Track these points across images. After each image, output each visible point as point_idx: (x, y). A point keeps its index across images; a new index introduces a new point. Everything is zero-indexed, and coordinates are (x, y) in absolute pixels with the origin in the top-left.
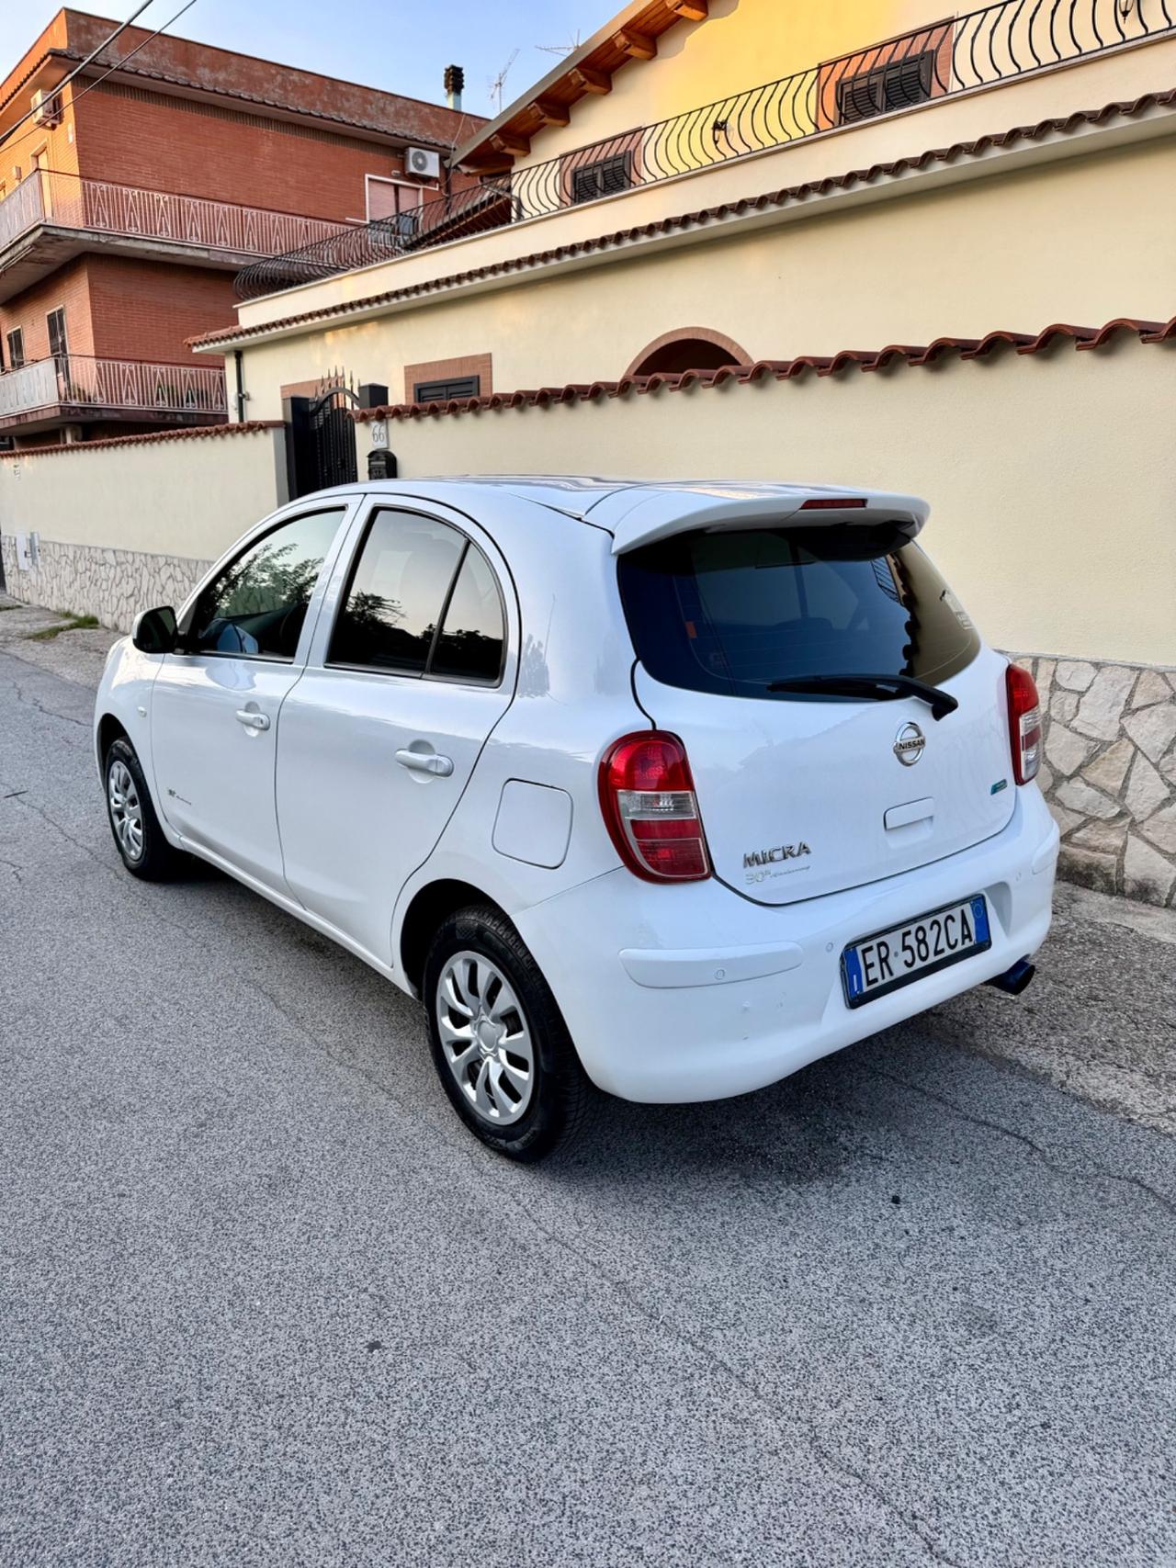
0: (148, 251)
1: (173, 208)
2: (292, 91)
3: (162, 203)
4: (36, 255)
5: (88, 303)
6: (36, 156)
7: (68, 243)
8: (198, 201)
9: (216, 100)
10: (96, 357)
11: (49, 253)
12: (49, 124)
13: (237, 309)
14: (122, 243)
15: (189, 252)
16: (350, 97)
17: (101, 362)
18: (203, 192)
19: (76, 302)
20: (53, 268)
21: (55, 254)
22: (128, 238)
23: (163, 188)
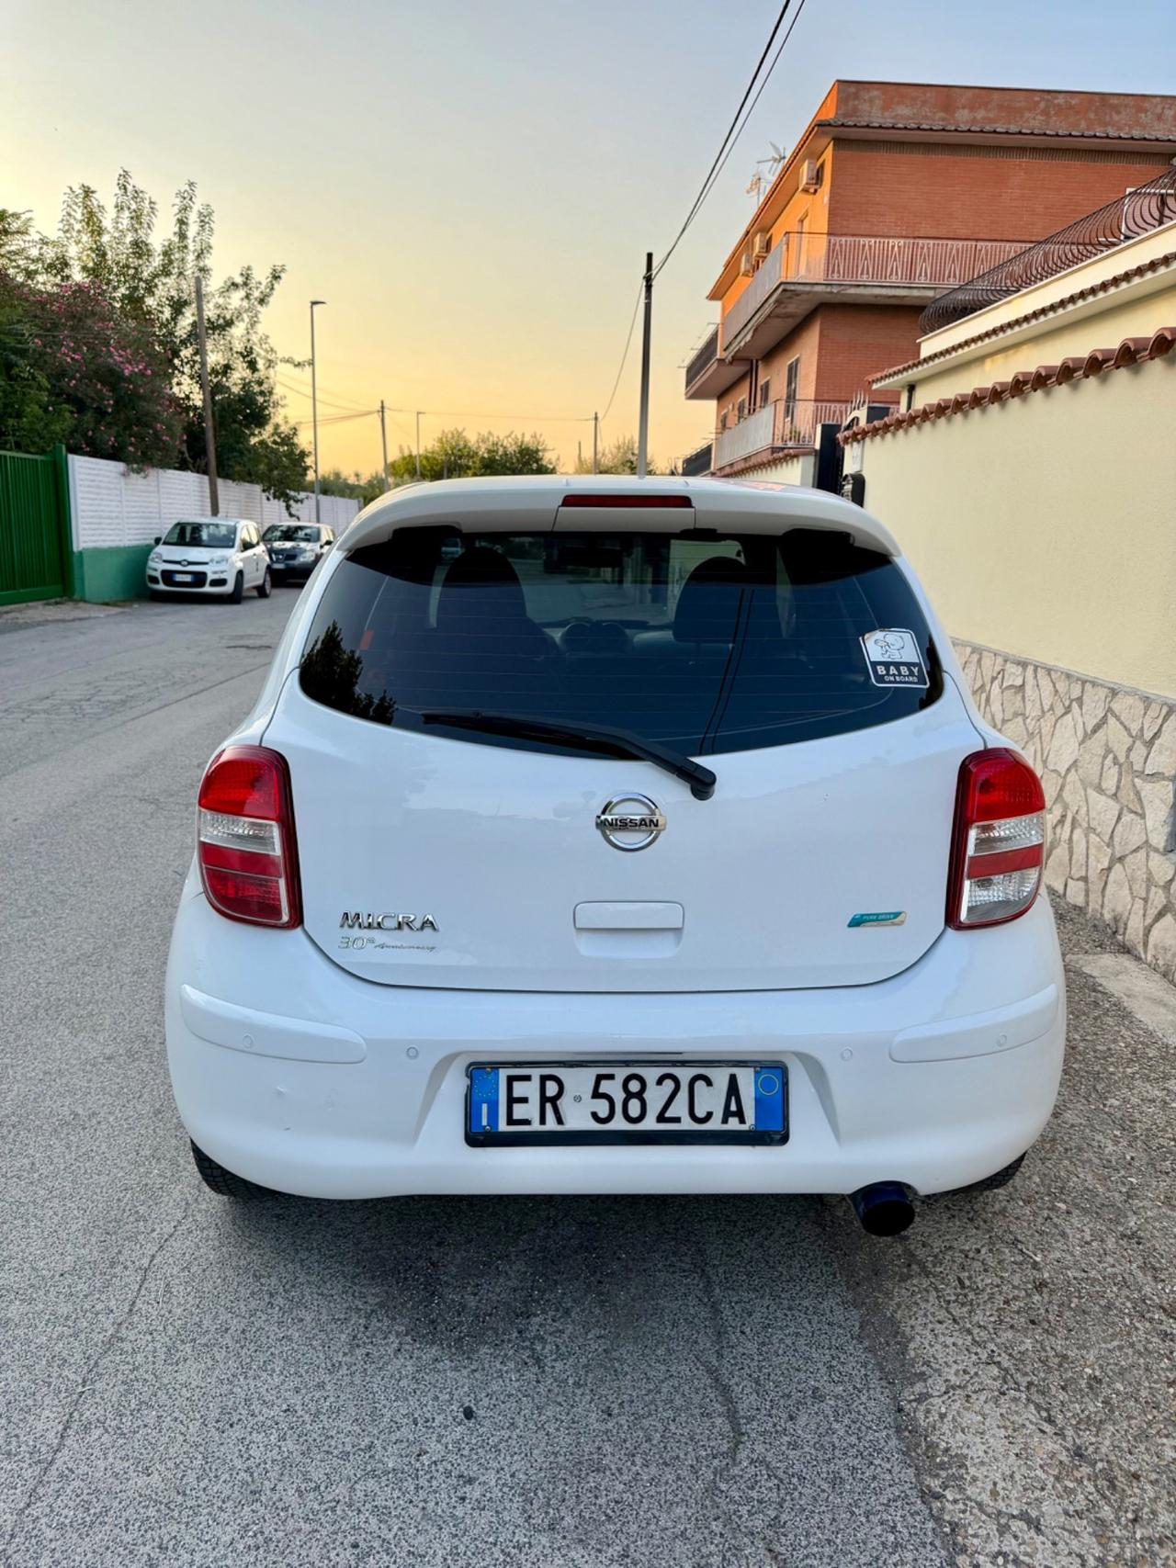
0: (876, 296)
1: (908, 252)
2: (1055, 114)
3: (896, 248)
4: (781, 311)
5: (816, 350)
6: (802, 221)
7: (805, 297)
8: (932, 242)
9: (969, 139)
10: (816, 400)
11: (791, 308)
12: (812, 190)
13: (920, 343)
14: (852, 291)
15: (915, 293)
16: (1122, 109)
17: (819, 405)
18: (942, 232)
19: (808, 351)
20: (798, 320)
21: (797, 308)
22: (859, 286)
23: (904, 233)
